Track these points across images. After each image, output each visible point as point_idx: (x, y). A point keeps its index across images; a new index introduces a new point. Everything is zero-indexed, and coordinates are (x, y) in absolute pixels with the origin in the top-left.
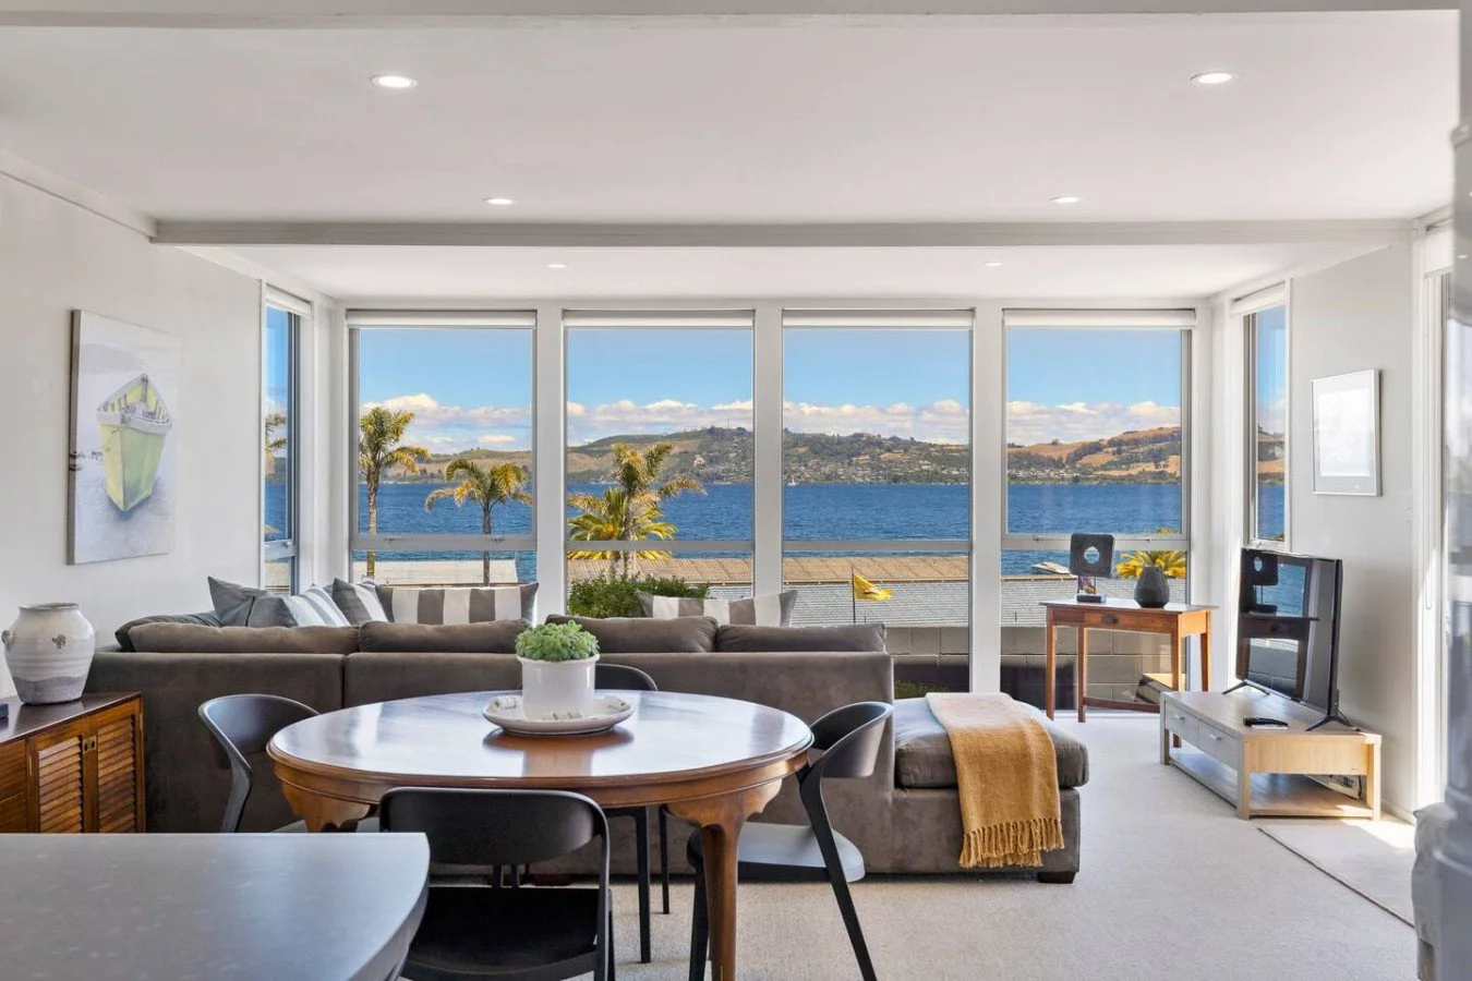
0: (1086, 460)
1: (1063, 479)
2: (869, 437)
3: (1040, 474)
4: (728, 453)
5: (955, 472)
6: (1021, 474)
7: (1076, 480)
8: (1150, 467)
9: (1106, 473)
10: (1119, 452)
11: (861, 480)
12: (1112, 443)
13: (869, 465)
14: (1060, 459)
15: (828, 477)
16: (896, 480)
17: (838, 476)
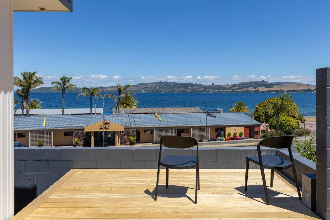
0: (233, 88)
1: (229, 91)
2: (191, 83)
3: (224, 90)
4: (163, 86)
5: (208, 90)
6: (221, 90)
7: (231, 92)
8: (246, 89)
9: (237, 90)
10: (240, 86)
11: (189, 92)
12: (238, 85)
13: (191, 89)
14: (228, 88)
15: (183, 91)
16: (196, 92)
17: (185, 91)
